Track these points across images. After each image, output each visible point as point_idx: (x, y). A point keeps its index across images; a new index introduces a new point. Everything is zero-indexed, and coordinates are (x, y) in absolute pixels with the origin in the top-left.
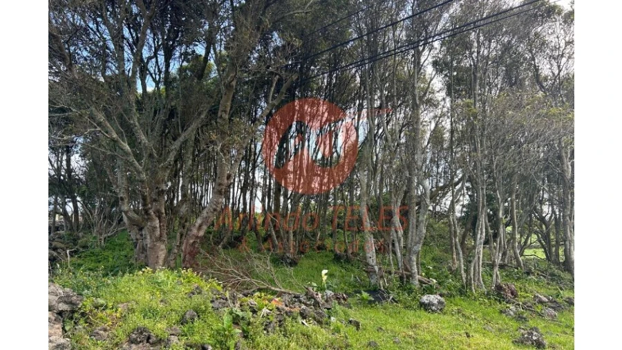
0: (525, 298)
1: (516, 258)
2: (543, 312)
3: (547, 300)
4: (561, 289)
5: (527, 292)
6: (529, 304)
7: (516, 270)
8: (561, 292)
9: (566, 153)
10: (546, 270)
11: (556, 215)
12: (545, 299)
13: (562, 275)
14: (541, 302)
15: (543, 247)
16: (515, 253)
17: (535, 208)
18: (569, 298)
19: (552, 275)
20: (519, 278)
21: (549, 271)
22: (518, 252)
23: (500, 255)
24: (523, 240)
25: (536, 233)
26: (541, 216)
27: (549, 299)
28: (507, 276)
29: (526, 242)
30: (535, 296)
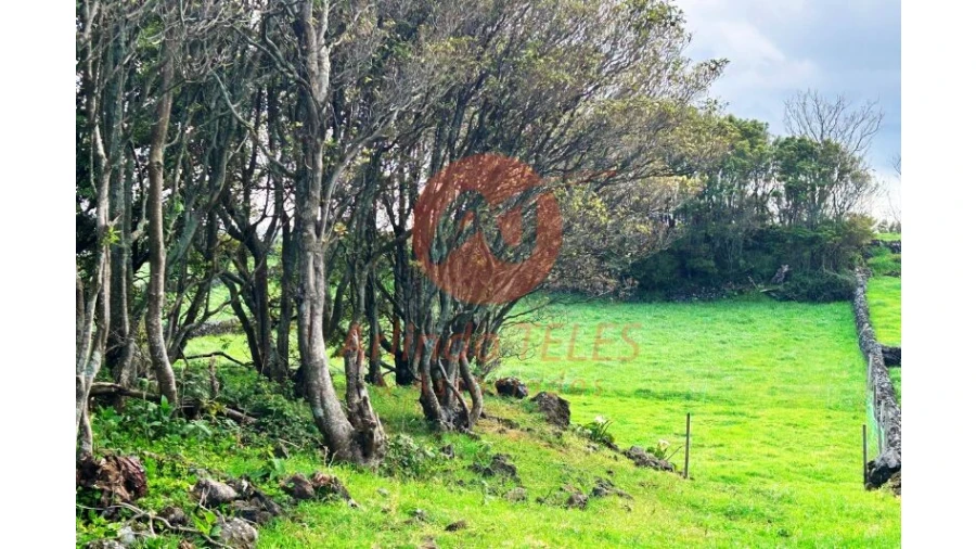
0: (167, 494)
1: (158, 367)
2: (217, 532)
3: (233, 493)
4: (279, 453)
5: (178, 476)
6: (179, 513)
7: (153, 406)
8: (276, 462)
9: (319, 15)
10: (244, 400)
11: (285, 219)
12: (227, 491)
13: (289, 409)
14: (215, 502)
15: (246, 327)
16: (154, 349)
17: (226, 197)
18: (296, 480)
19: (262, 411)
20: (160, 433)
21: (255, 400)
22: (163, 346)
23: (98, 356)
24: (185, 307)
25: (228, 279)
26: (243, 222)
27: (239, 489)
28: (123, 428)
29: (192, 313)
30: (200, 486)
